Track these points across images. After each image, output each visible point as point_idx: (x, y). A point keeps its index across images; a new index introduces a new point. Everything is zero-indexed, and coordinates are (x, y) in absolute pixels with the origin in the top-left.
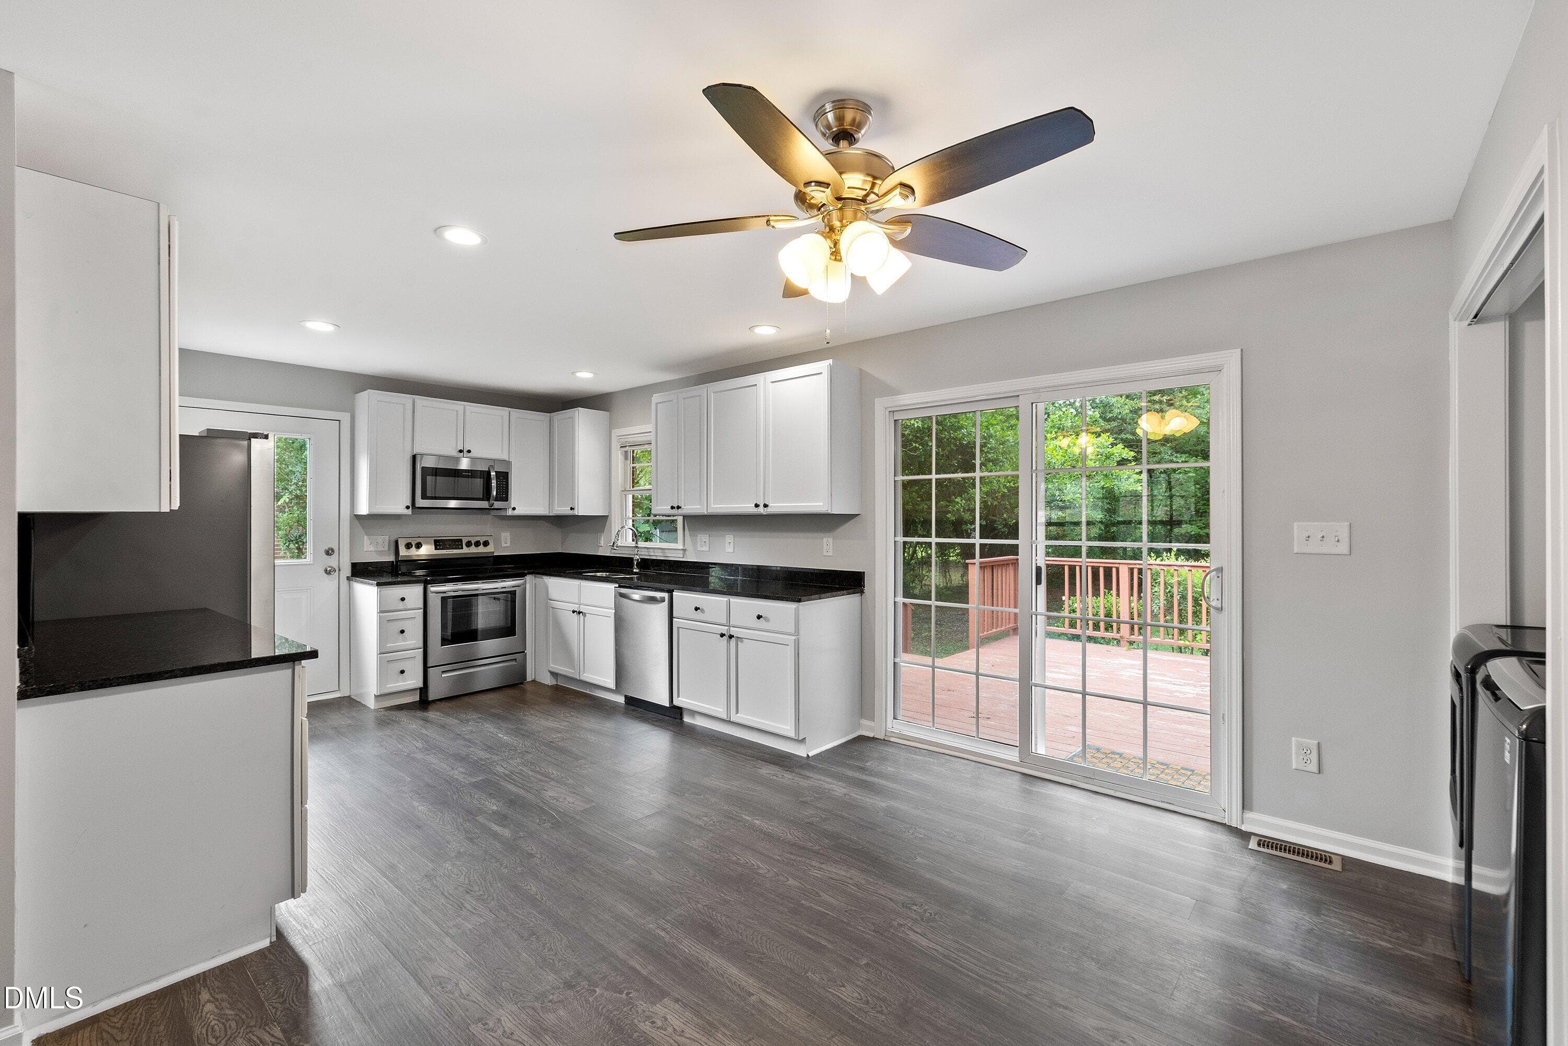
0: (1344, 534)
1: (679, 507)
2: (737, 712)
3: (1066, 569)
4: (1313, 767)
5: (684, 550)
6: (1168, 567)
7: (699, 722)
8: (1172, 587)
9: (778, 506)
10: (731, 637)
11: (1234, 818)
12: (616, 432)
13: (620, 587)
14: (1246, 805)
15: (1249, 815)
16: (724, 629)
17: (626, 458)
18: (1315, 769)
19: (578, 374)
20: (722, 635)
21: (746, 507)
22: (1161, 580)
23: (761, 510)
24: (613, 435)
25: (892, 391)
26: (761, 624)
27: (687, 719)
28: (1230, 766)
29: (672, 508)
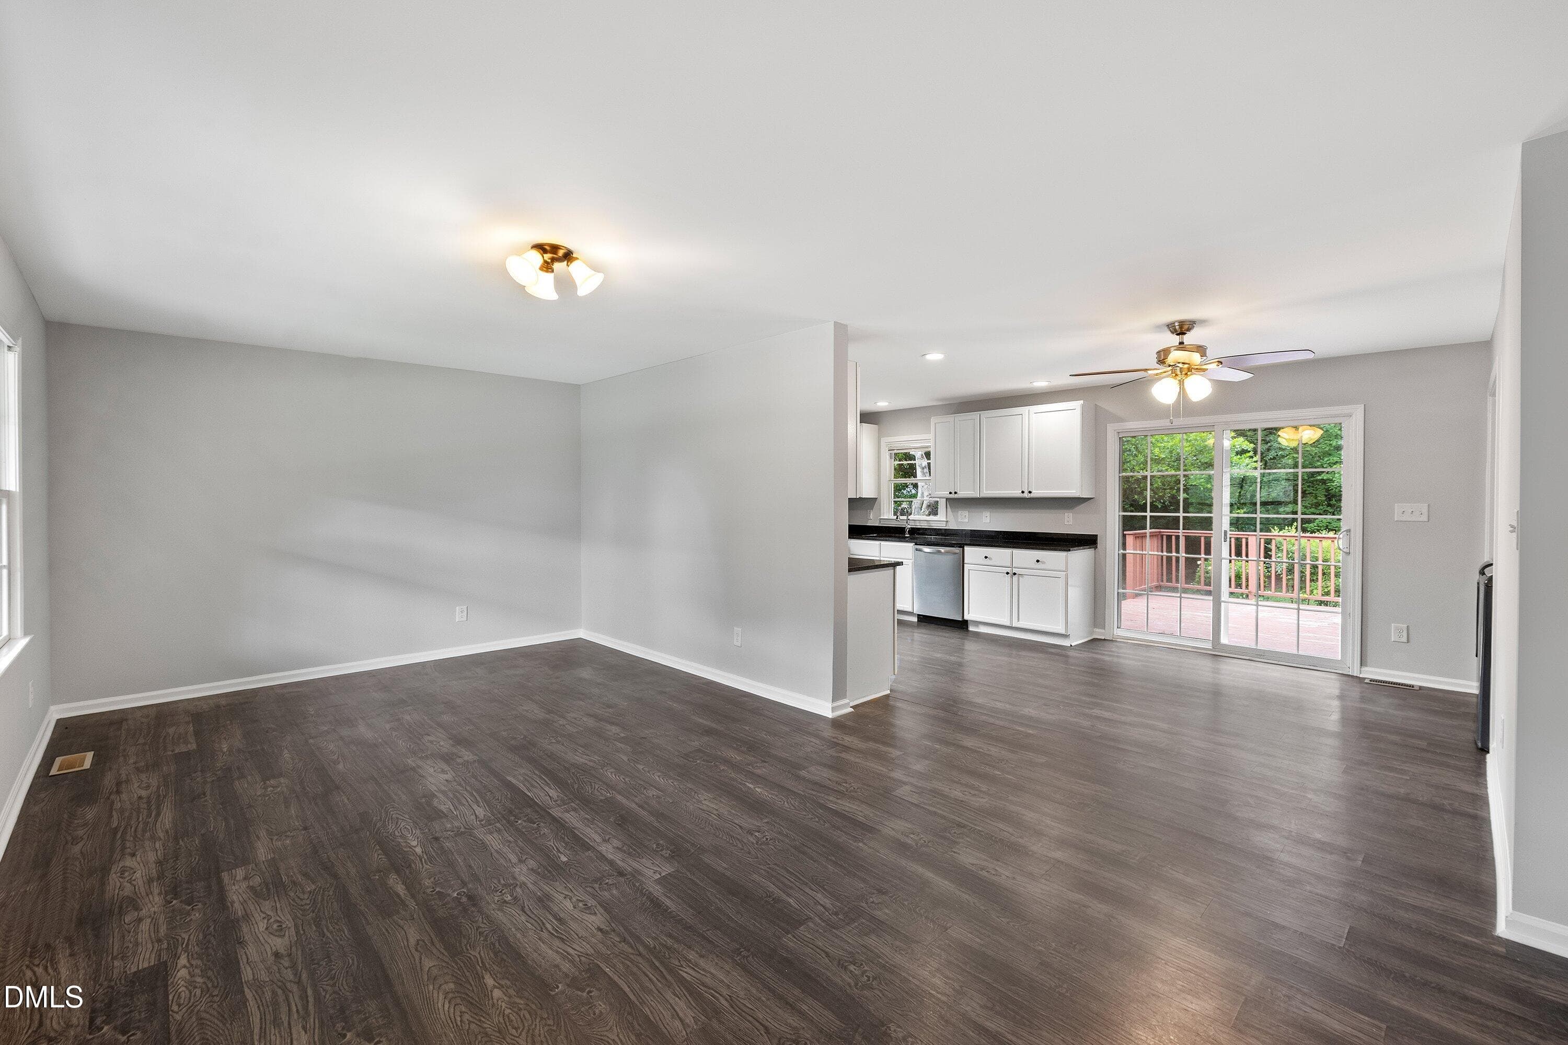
0: (1425, 511)
1: (956, 493)
2: (1018, 621)
3: (1203, 539)
4: (1404, 639)
5: (947, 522)
6: (1290, 538)
7: (983, 629)
8: (1293, 553)
9: (1037, 493)
10: (1015, 574)
11: (1356, 671)
12: (884, 440)
13: (916, 544)
14: (1363, 663)
15: (1364, 669)
16: (1009, 570)
17: (891, 458)
18: (1406, 641)
19: (878, 404)
20: (1008, 573)
21: (1016, 493)
22: (1284, 548)
23: (1026, 495)
24: (883, 444)
25: (1121, 420)
26: (1039, 565)
27: (971, 628)
28: (1353, 638)
29: (950, 493)
